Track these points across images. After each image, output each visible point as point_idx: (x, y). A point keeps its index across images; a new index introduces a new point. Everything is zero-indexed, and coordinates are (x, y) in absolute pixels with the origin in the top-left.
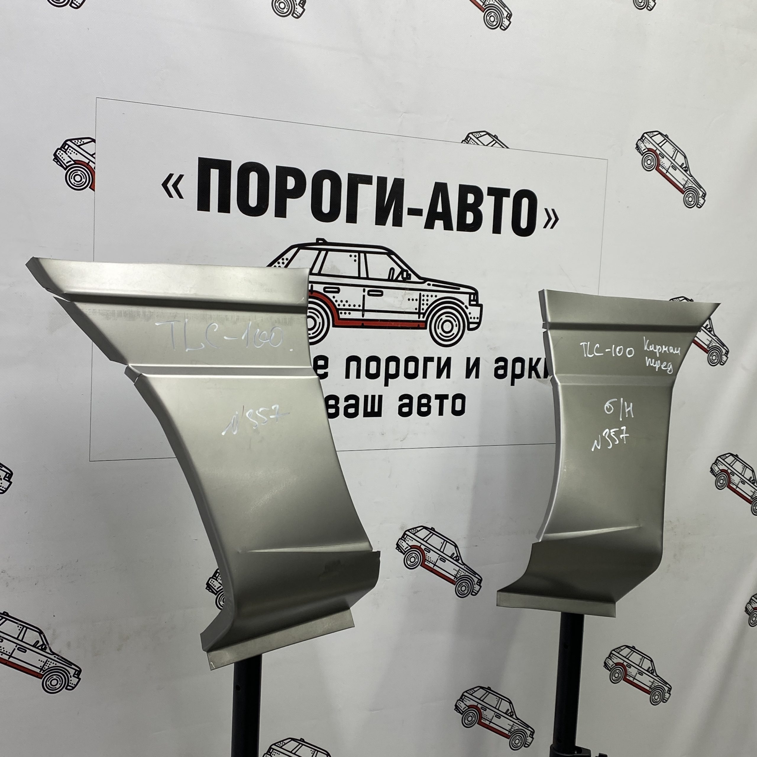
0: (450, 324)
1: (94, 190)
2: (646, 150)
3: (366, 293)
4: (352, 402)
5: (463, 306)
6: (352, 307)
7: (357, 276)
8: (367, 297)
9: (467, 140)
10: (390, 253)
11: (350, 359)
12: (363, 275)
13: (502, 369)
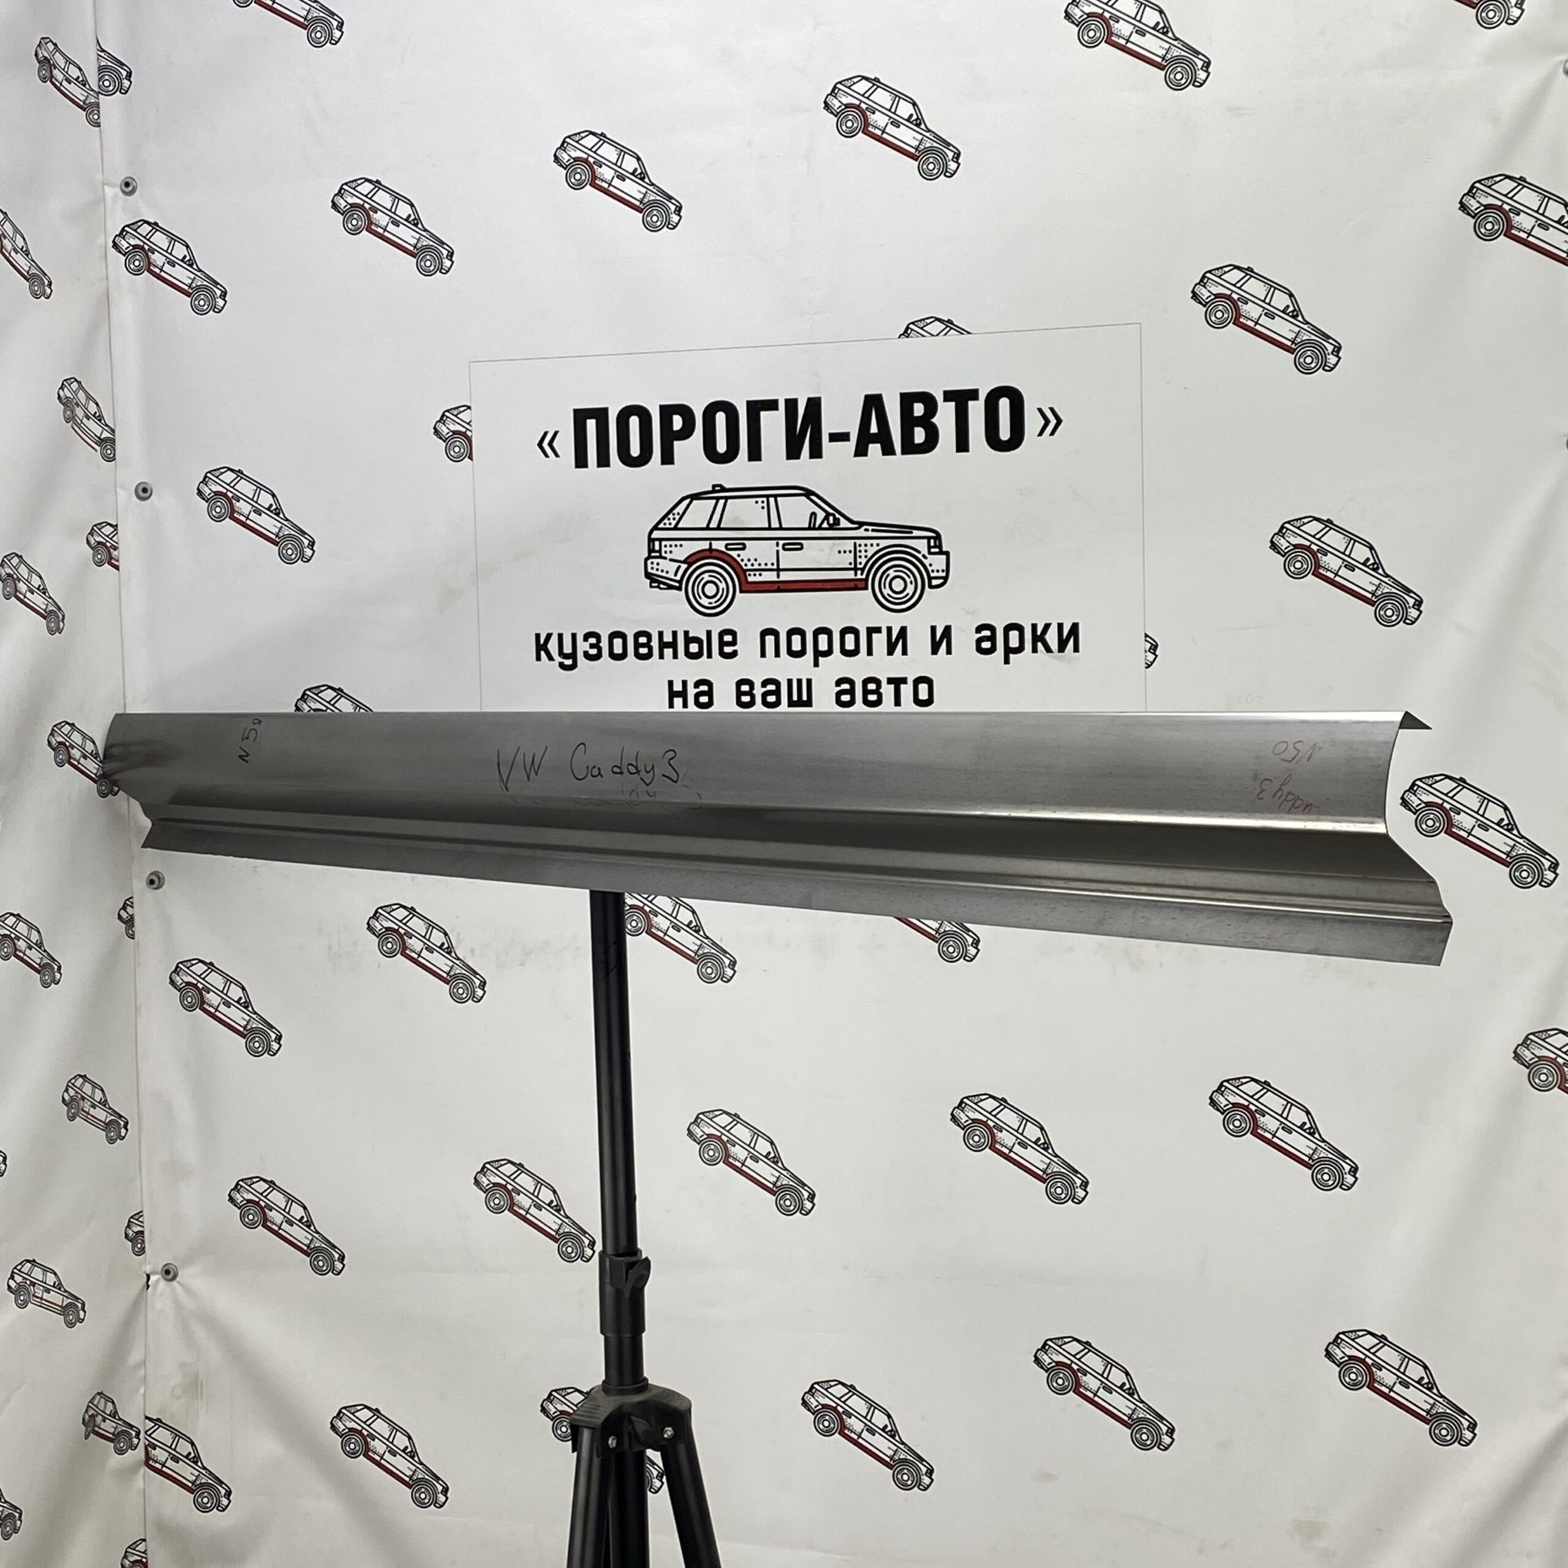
0: (902, 582)
1: (472, 459)
2: (1213, 297)
3: (780, 548)
4: (772, 687)
5: (920, 556)
6: (763, 567)
7: (767, 526)
8: (781, 552)
9: (906, 333)
10: (808, 493)
11: (765, 633)
12: (775, 524)
13: (988, 641)
